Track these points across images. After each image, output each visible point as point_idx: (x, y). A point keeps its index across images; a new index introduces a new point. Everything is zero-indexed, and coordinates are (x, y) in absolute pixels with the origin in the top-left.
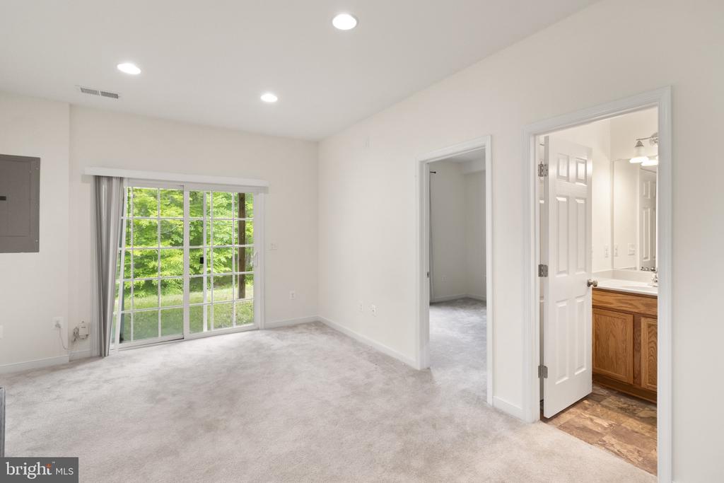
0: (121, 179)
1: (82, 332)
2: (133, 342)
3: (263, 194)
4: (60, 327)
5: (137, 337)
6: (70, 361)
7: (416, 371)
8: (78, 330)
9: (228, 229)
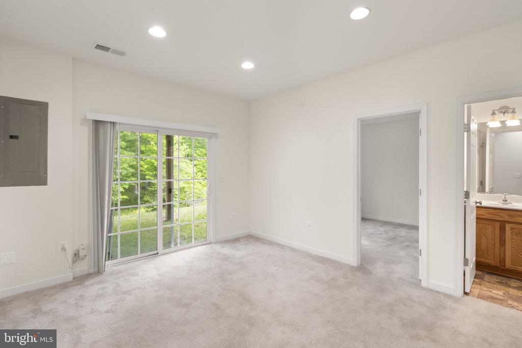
0: (113, 124)
1: (82, 253)
2: (119, 260)
3: (214, 139)
4: (65, 250)
5: (124, 254)
6: (74, 278)
7: (354, 267)
8: (79, 251)
9: (126, 165)
